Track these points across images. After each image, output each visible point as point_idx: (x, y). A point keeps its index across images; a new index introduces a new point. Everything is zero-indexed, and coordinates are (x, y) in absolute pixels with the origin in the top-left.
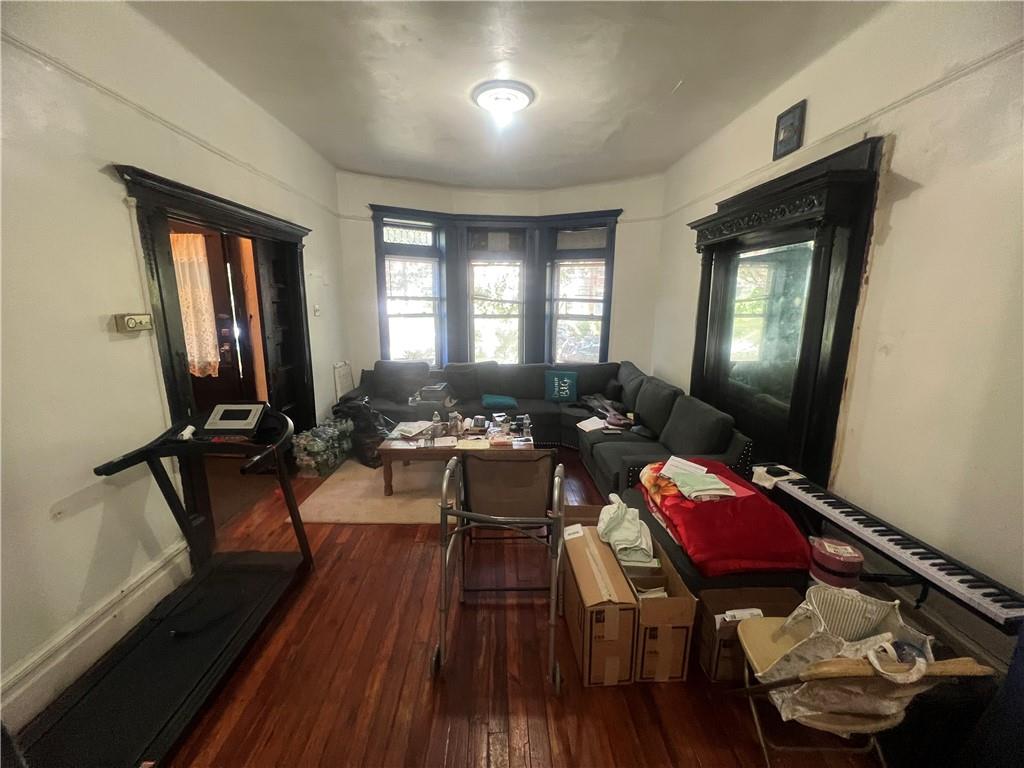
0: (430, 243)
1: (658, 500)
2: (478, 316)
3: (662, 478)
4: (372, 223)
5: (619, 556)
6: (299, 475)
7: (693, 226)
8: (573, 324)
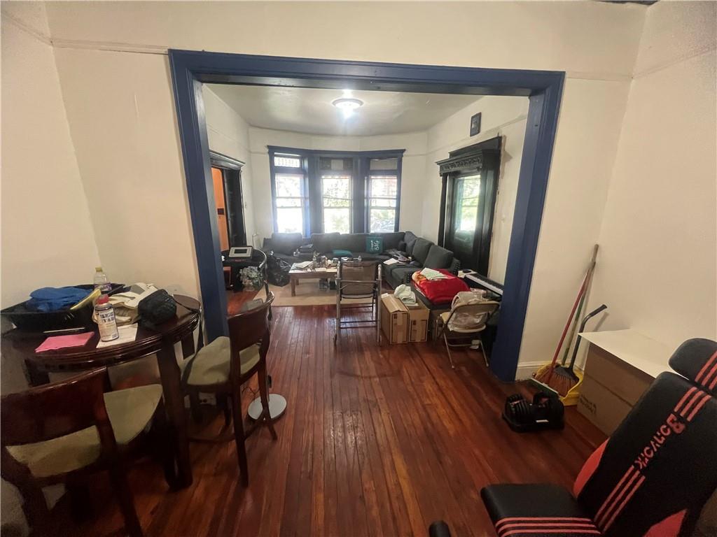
0: (298, 166)
1: (418, 283)
2: (326, 208)
3: (420, 275)
4: (268, 156)
5: (404, 302)
6: (244, 289)
7: (438, 163)
8: (378, 211)
